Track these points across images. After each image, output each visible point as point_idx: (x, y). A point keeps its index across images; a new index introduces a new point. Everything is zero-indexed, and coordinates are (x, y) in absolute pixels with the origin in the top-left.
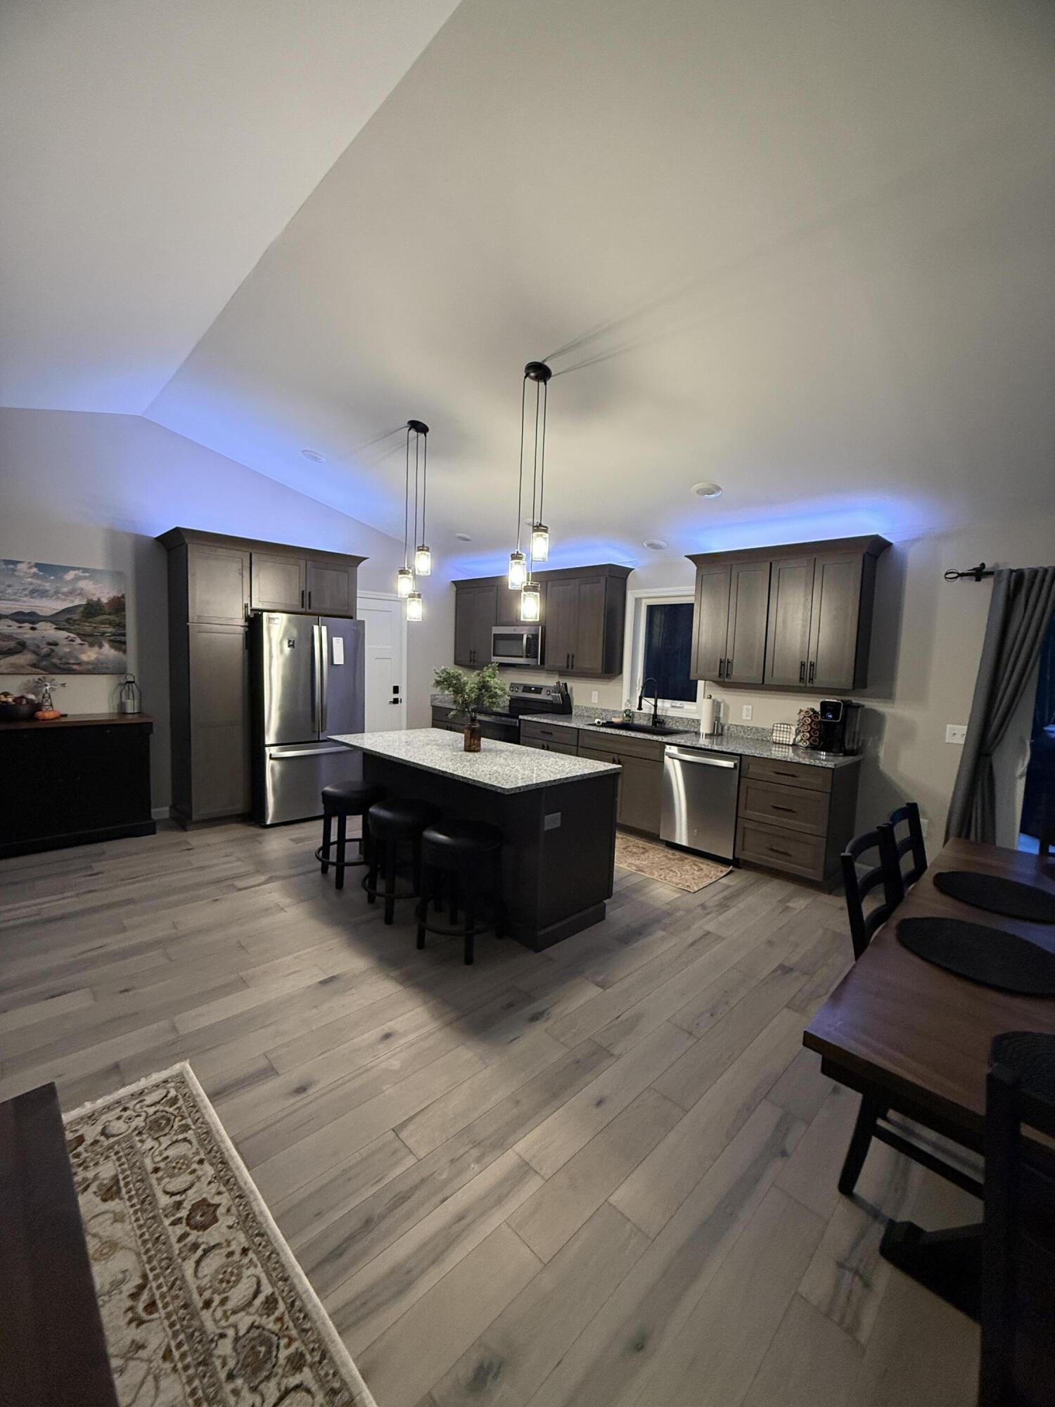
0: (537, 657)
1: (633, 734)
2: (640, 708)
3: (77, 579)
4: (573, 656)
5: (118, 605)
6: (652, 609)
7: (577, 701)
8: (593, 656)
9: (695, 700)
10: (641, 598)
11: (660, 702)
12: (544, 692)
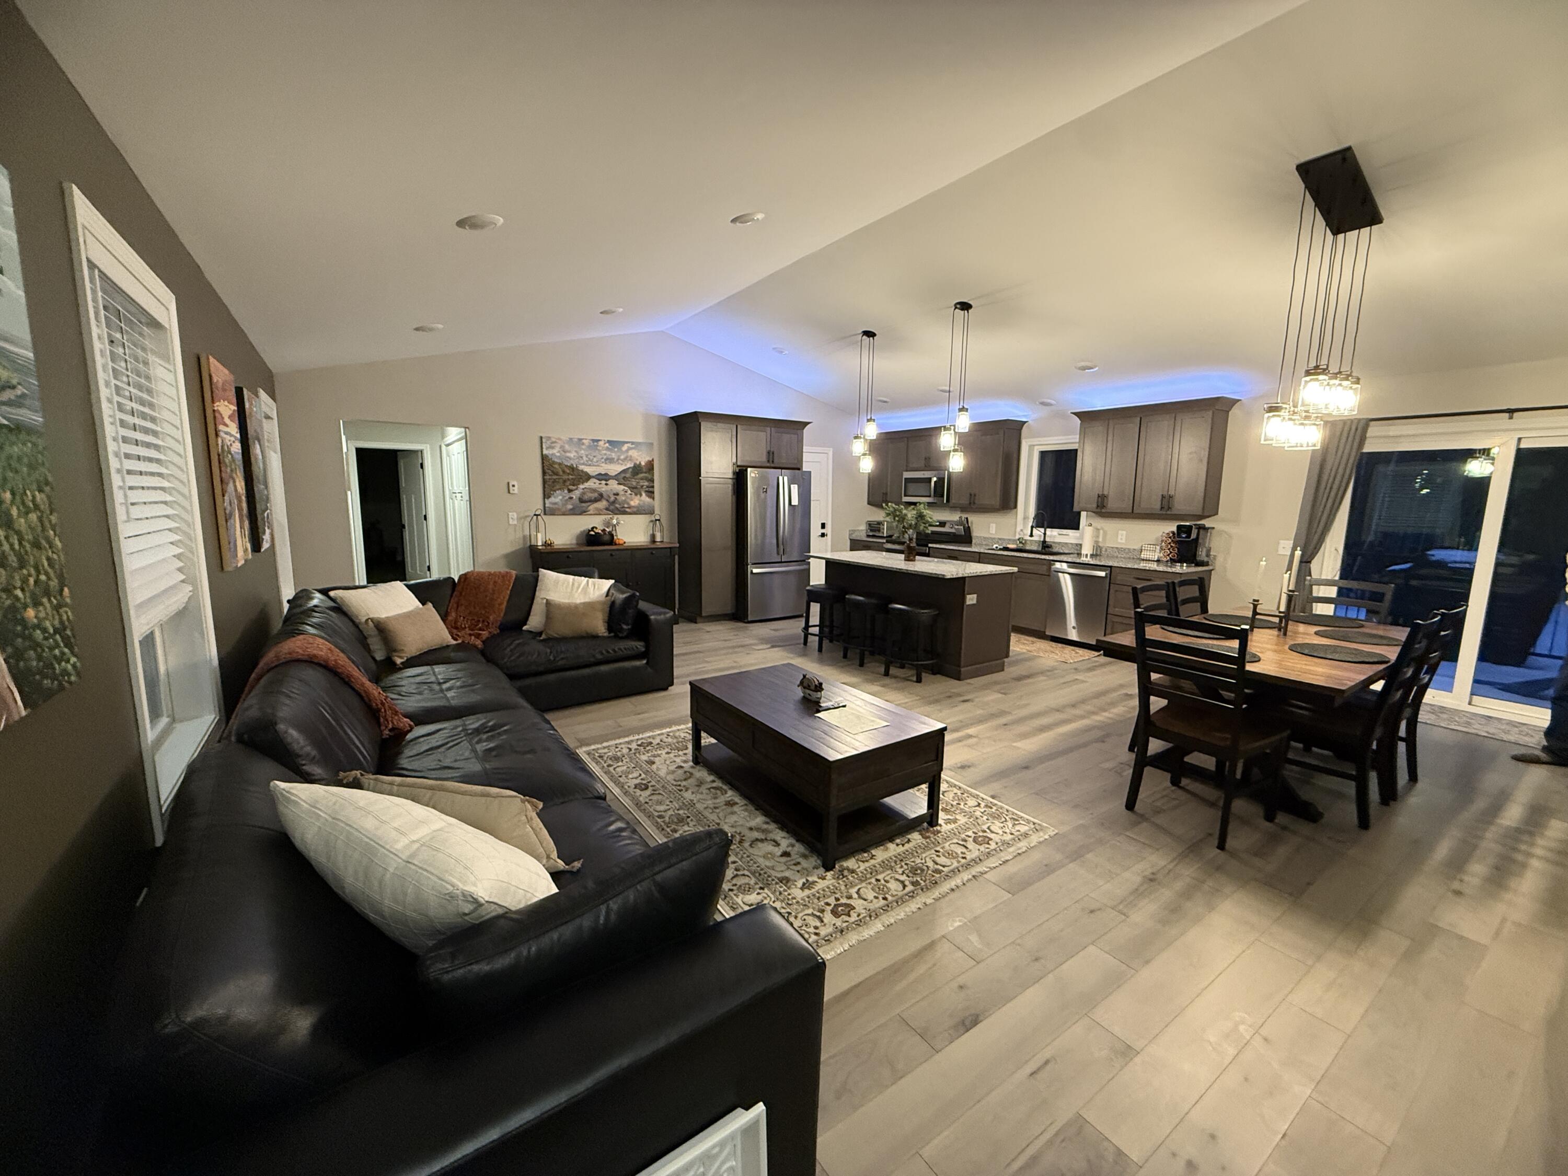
0: (943, 496)
1: (1025, 555)
2: (1031, 535)
3: (629, 449)
4: (975, 495)
5: (650, 466)
6: (1043, 454)
7: (976, 533)
8: (993, 496)
9: (1077, 528)
10: (1034, 445)
11: (1049, 531)
12: (947, 525)
